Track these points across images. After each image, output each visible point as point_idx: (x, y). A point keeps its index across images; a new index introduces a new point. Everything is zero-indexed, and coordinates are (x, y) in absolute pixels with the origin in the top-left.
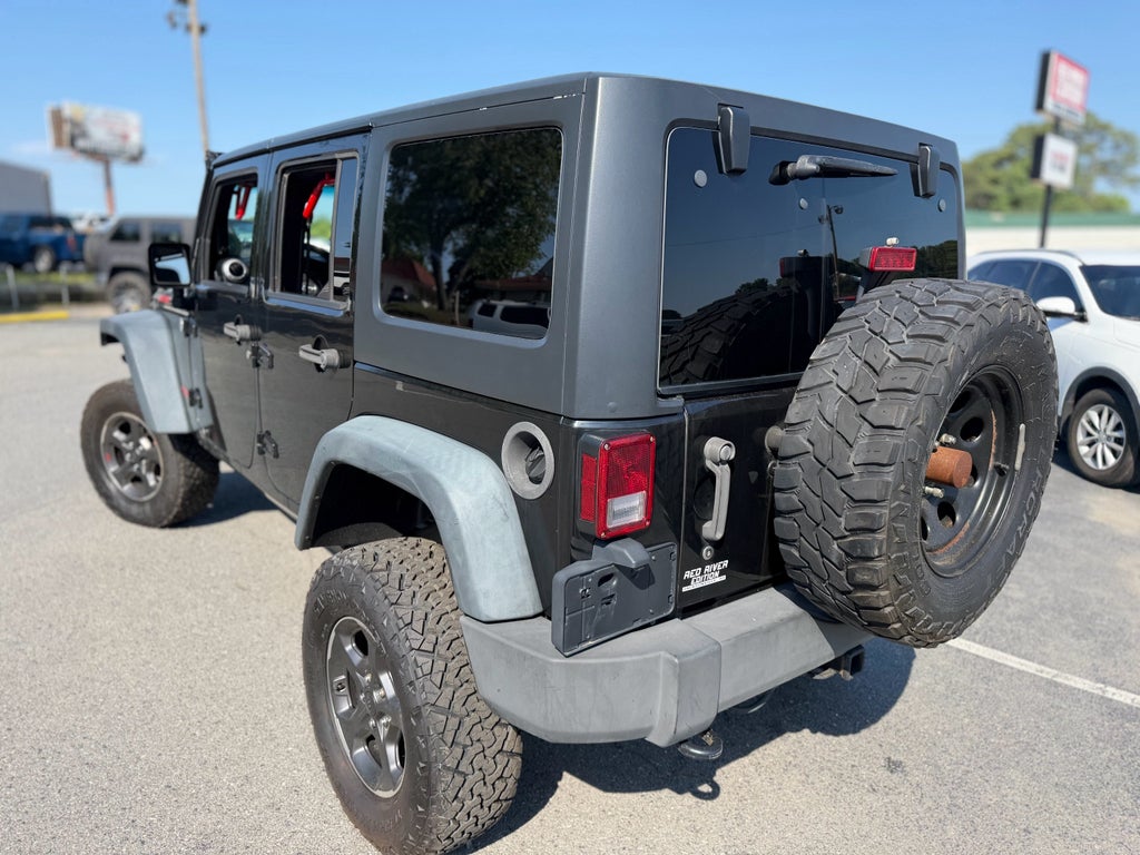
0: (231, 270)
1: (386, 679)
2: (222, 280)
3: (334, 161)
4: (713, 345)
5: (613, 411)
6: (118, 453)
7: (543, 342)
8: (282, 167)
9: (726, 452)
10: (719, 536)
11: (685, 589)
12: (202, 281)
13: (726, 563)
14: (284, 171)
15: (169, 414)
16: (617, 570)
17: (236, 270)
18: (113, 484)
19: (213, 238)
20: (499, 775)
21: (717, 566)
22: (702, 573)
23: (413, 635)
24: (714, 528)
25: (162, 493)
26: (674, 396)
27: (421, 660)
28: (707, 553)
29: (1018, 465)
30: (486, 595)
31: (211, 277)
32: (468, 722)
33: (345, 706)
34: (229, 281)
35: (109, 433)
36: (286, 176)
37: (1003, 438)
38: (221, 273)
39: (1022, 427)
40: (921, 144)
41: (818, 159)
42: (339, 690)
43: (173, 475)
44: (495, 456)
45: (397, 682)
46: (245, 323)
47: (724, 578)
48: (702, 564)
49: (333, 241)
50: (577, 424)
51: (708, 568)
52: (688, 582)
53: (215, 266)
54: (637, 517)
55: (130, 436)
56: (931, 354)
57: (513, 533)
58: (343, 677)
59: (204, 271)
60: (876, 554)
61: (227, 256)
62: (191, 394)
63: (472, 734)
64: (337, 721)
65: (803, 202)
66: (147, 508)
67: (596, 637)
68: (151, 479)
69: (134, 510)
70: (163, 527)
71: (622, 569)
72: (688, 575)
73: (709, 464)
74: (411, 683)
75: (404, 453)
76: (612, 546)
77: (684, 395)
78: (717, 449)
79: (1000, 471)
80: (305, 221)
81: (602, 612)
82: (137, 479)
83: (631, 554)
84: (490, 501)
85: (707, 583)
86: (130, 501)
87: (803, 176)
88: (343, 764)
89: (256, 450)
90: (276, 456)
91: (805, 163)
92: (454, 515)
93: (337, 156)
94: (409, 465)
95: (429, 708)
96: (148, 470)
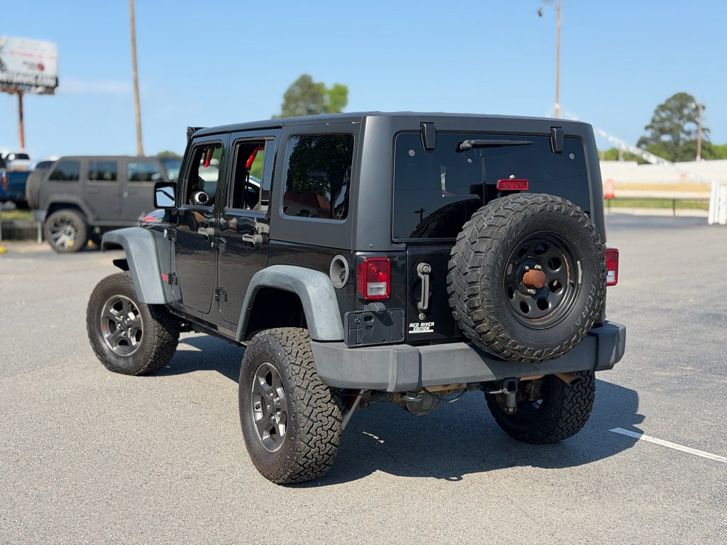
0: (199, 199)
1: (279, 390)
2: (194, 204)
3: (264, 141)
4: (433, 225)
5: (371, 247)
6: (112, 323)
7: (345, 221)
8: (237, 141)
9: (426, 268)
10: (426, 307)
11: (410, 332)
12: (182, 205)
13: (433, 324)
14: (237, 143)
15: (153, 291)
16: (373, 315)
17: (202, 198)
18: (106, 345)
19: (190, 179)
20: (330, 427)
21: (428, 324)
22: (419, 326)
23: (291, 357)
24: (423, 304)
25: (142, 348)
26: (401, 243)
27: (294, 367)
28: (421, 316)
29: (580, 282)
30: (320, 329)
31: (188, 203)
32: (315, 397)
33: (259, 416)
34: (197, 204)
35: (107, 310)
36: (238, 146)
37: (572, 269)
38: (193, 200)
39: (579, 262)
40: (552, 127)
41: (473, 142)
42: (257, 408)
43: (150, 335)
44: (327, 272)
45: (285, 391)
46: (211, 227)
47: (432, 331)
48: (420, 322)
49: (262, 183)
50: (358, 253)
51: (422, 324)
52: (412, 329)
53: (190, 196)
54: (383, 293)
55: (121, 311)
56: (498, 223)
57: (334, 304)
58: (259, 402)
59: (183, 200)
60: (477, 305)
61: (197, 190)
62: (170, 276)
63: (317, 402)
64: (255, 425)
65: (469, 160)
66: (131, 360)
67: (364, 343)
68: (134, 342)
69: (121, 363)
70: (139, 375)
71: (374, 312)
72: (411, 325)
73: (419, 274)
74: (290, 378)
75: (289, 274)
76: (371, 304)
77: (406, 243)
78: (422, 267)
79: (573, 285)
80: (247, 169)
81: (367, 332)
82: (124, 342)
83: (378, 307)
84: (324, 291)
85: (422, 332)
86: (117, 357)
87: (467, 149)
88: (257, 445)
89: (214, 299)
90: (226, 300)
91: (466, 144)
92: (309, 296)
93: (265, 138)
94: (291, 278)
95: (298, 388)
96: (132, 335)
